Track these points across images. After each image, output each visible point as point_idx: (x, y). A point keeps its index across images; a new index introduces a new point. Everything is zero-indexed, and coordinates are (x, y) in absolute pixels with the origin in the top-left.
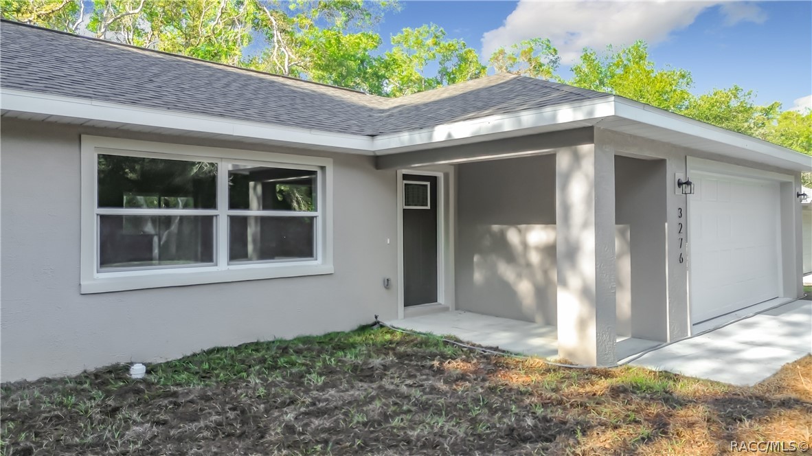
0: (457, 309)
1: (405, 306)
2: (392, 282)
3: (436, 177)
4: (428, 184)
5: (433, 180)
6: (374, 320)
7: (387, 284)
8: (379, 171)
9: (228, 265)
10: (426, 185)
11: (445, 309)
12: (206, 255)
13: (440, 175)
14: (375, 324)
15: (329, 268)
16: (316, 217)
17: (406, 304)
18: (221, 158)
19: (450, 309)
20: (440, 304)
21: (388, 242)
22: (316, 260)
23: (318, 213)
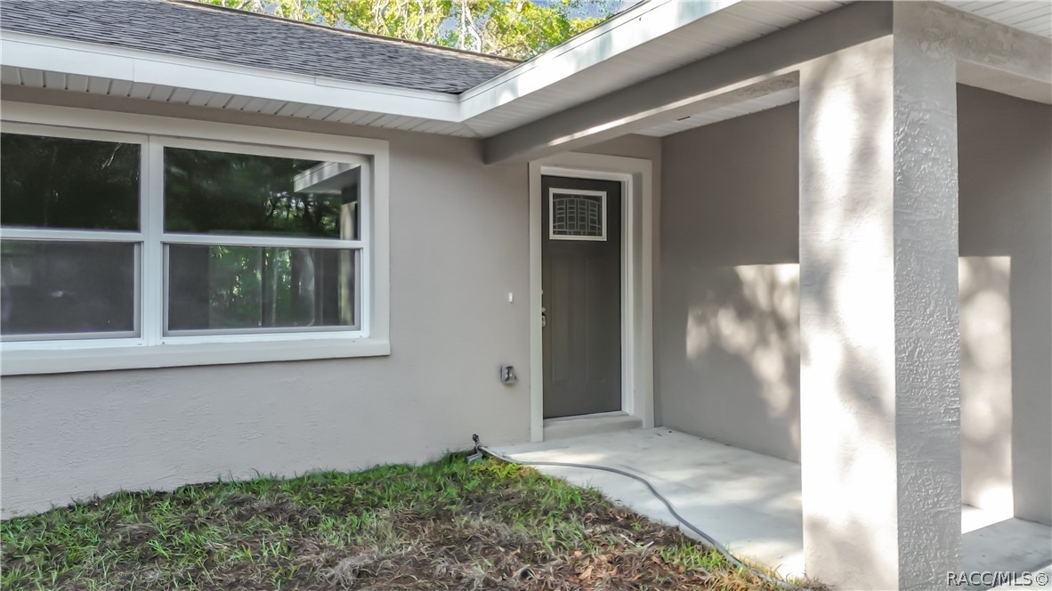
0: (657, 425)
1: (544, 418)
2: (518, 370)
3: (619, 183)
4: (603, 194)
5: (614, 189)
6: (471, 445)
7: (508, 376)
8: (489, 166)
9: (164, 335)
10: (598, 199)
11: (635, 425)
12: (120, 317)
13: (627, 179)
14: (474, 452)
15: (381, 345)
16: (359, 249)
17: (547, 416)
18: (148, 135)
19: (644, 425)
20: (627, 415)
21: (511, 298)
22: (360, 329)
23: (363, 243)
